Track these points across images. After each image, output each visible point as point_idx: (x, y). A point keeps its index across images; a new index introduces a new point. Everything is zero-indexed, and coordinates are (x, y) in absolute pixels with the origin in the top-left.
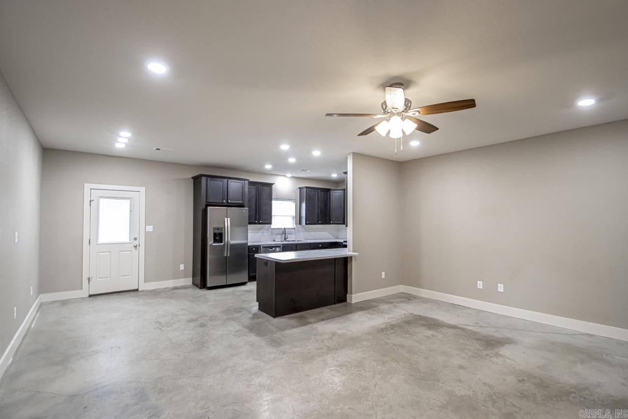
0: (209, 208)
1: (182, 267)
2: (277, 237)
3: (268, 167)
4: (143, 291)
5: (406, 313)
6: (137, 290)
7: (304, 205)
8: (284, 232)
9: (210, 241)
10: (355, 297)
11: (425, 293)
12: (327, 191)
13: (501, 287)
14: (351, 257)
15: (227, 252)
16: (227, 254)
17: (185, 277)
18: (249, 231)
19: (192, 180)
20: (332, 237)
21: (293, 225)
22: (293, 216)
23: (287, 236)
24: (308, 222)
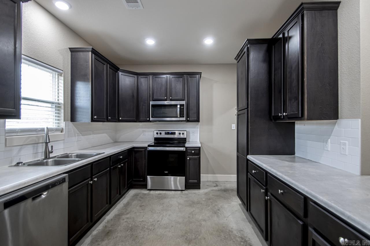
2: (23, 152)
20: (111, 141)
21: (58, 123)
22: (59, 104)
23: (52, 147)
24: (95, 117)
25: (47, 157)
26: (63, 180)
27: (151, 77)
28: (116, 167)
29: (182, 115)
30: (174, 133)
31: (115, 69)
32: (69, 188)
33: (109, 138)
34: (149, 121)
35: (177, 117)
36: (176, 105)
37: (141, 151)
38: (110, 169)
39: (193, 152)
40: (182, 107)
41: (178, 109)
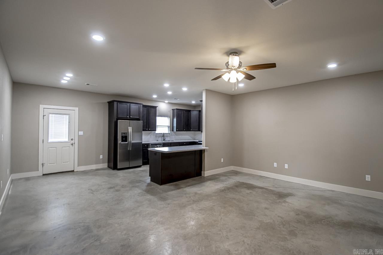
0: (119, 121)
1: (101, 157)
3: (155, 96)
4: (77, 172)
5: (236, 181)
6: (73, 171)
7: (175, 120)
8: (163, 135)
9: (120, 141)
10: (207, 173)
11: (245, 170)
12: (189, 111)
13: (286, 166)
14: (204, 150)
15: (130, 147)
16: (130, 149)
17: (103, 163)
18: (143, 135)
19: (108, 104)
21: (169, 132)
22: (169, 126)
24: (177, 130)
25: (164, 140)
26: (161, 144)
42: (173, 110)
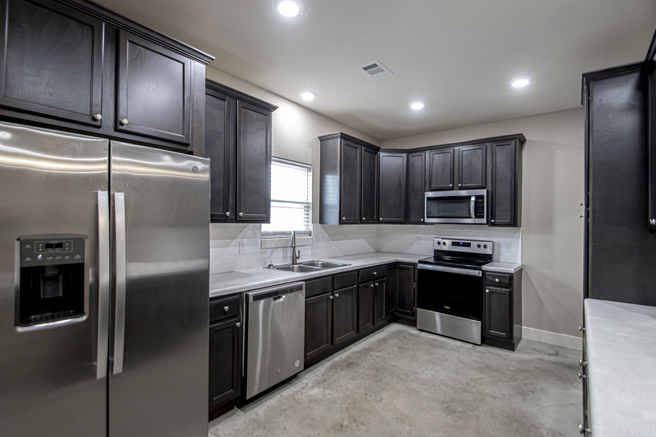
2: (274, 255)
8: (291, 242)
15: (112, 352)
16: (111, 366)
20: (371, 250)
21: (307, 226)
22: (308, 203)
23: (299, 251)
24: (344, 218)
25: (294, 263)
26: (299, 288)
27: (427, 153)
28: (368, 286)
29: (478, 214)
30: (468, 245)
31: (375, 150)
32: (306, 298)
33: (368, 246)
34: (423, 223)
35: (470, 217)
36: (469, 198)
37: (409, 269)
38: (358, 286)
39: (497, 280)
40: (480, 201)
41: (472, 204)
42: (322, 139)
